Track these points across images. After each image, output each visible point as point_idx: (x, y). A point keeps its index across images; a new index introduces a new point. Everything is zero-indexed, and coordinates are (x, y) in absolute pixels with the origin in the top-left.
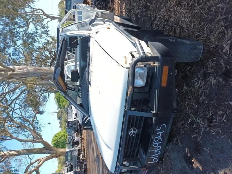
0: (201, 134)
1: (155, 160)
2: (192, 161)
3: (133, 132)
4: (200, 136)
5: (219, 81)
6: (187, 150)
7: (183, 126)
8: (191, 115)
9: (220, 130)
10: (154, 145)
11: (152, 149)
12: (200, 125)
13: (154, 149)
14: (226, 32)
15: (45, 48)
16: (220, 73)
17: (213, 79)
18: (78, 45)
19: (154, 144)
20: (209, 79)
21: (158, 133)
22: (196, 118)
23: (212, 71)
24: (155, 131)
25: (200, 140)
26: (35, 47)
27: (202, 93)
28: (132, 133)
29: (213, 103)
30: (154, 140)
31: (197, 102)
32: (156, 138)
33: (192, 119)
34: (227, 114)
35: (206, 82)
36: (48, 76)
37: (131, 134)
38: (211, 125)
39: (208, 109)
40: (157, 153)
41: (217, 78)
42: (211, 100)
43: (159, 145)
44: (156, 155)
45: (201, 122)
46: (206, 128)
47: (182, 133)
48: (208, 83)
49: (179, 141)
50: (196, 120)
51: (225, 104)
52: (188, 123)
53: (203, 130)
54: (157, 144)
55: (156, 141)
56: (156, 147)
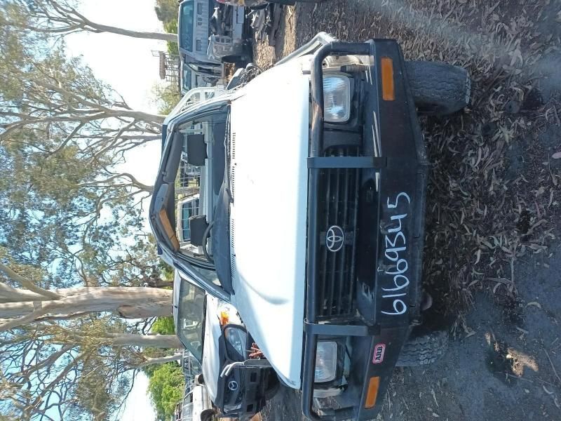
0: (513, 271)
1: (400, 307)
2: (509, 356)
3: (336, 239)
4: (511, 277)
5: (519, 128)
6: (488, 338)
7: (465, 278)
8: (480, 239)
9: (550, 234)
10: (389, 254)
11: (384, 266)
12: (504, 249)
13: (391, 266)
14: (506, 28)
15: (131, 260)
16: (516, 109)
17: (505, 130)
18: (207, 160)
19: (388, 250)
20: (497, 135)
21: (393, 218)
22: (492, 241)
23: (500, 117)
24: (385, 211)
25: (514, 289)
26: (108, 259)
27: (490, 174)
28: (334, 241)
29: (519, 182)
30: (387, 238)
31: (486, 200)
32: (390, 231)
33: (483, 250)
34: (556, 184)
35: (492, 145)
36: (137, 307)
37: (330, 243)
38: (528, 233)
39: (512, 202)
40: (401, 281)
41: (513, 125)
42: (514, 176)
43: (402, 255)
44: (399, 288)
45: (503, 243)
46: (519, 249)
47: (468, 300)
48: (499, 144)
49: (465, 327)
50: (493, 245)
51: (543, 167)
52: (477, 262)
53: (513, 259)
54: (395, 250)
55: (393, 243)
56: (395, 263)
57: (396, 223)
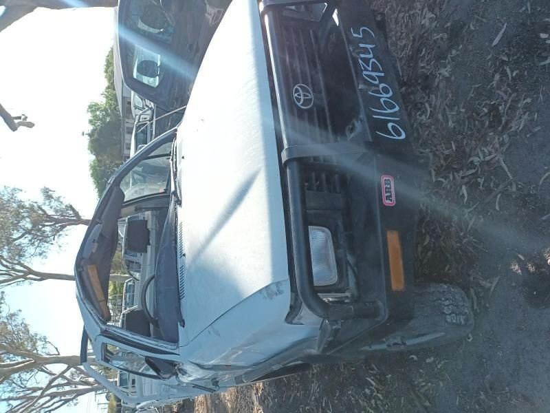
0: (506, 169)
1: (397, 131)
4: (507, 176)
5: (453, 59)
6: (516, 267)
8: (459, 176)
10: (368, 76)
12: (488, 158)
17: (442, 71)
19: (364, 72)
20: (437, 80)
21: (361, 45)
22: (471, 165)
23: (433, 66)
24: (351, 38)
25: (517, 185)
27: (444, 114)
29: (473, 93)
30: (360, 61)
32: (362, 56)
33: (467, 183)
39: (474, 114)
40: (388, 105)
41: (447, 61)
44: (390, 111)
45: (484, 154)
46: (502, 143)
47: (474, 248)
48: (442, 84)
49: (484, 283)
50: (475, 167)
51: (489, 61)
52: (466, 199)
53: (501, 159)
54: (374, 74)
55: (369, 66)
56: (378, 86)
57: (366, 51)
